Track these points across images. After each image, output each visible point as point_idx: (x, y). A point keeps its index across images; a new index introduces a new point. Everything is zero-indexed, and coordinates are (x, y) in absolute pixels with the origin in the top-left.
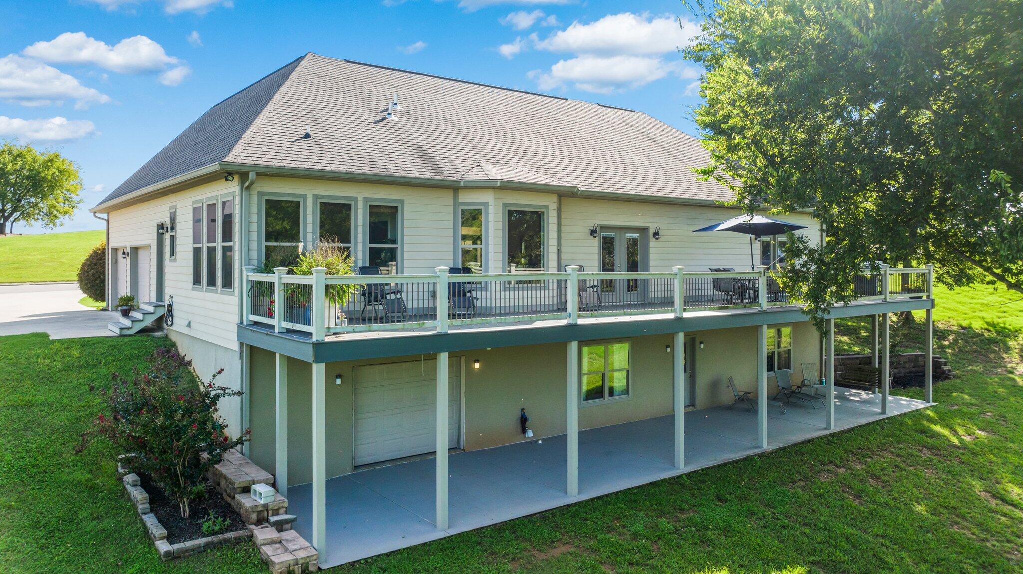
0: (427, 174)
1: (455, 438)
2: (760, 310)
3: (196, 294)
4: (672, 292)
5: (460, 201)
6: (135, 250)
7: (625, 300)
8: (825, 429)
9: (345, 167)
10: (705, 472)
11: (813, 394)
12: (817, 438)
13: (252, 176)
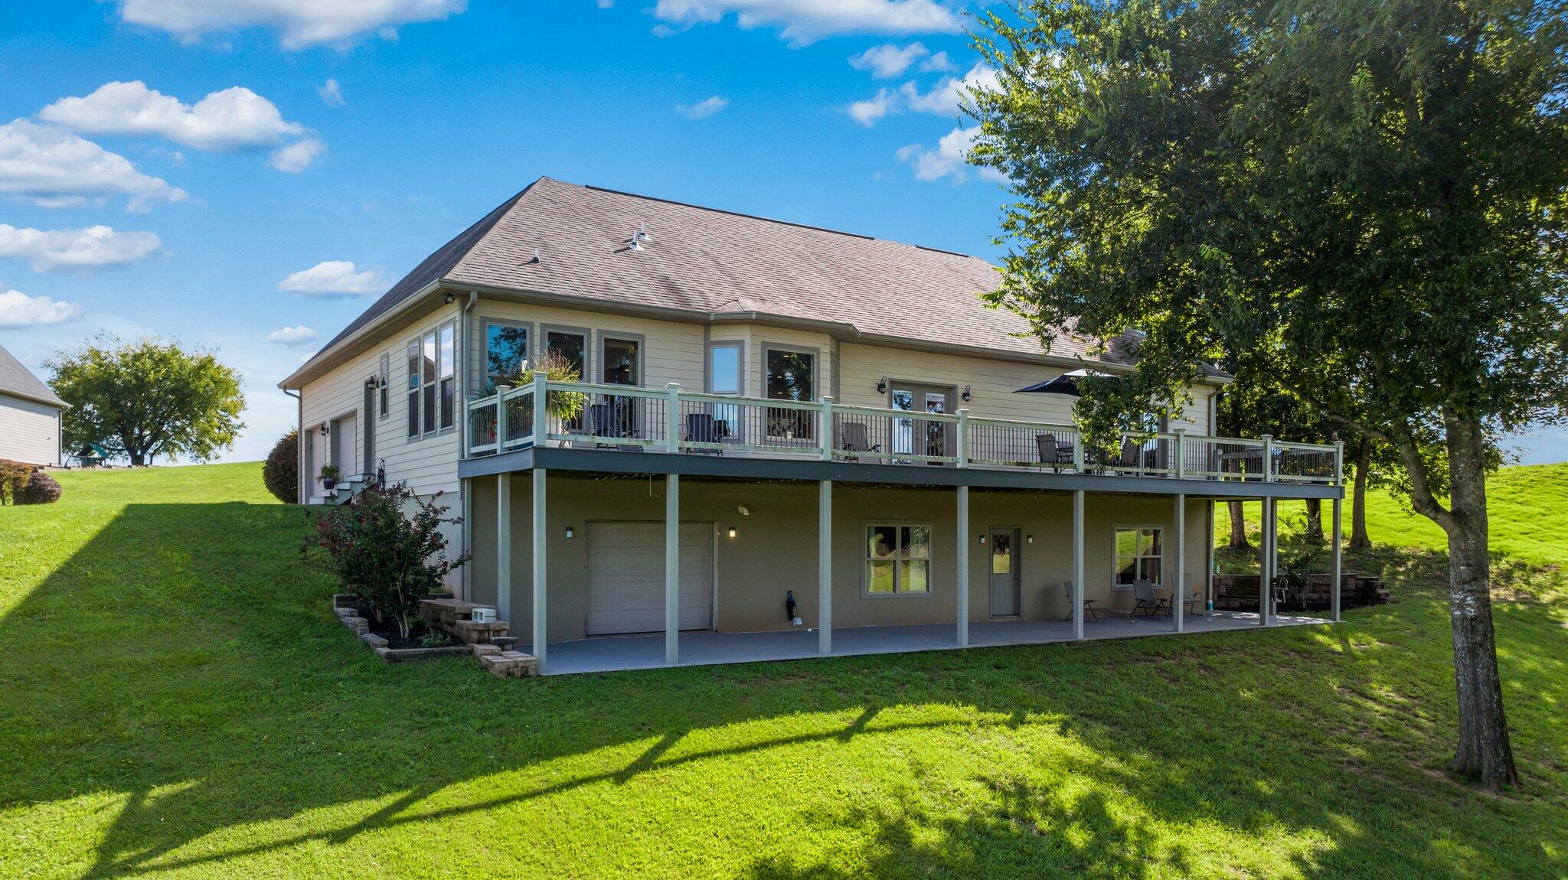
0: (672, 304)
1: (707, 620)
2: (1076, 472)
3: (412, 446)
6: (337, 423)
9: (576, 292)
10: (992, 649)
12: (1154, 636)
13: (474, 296)
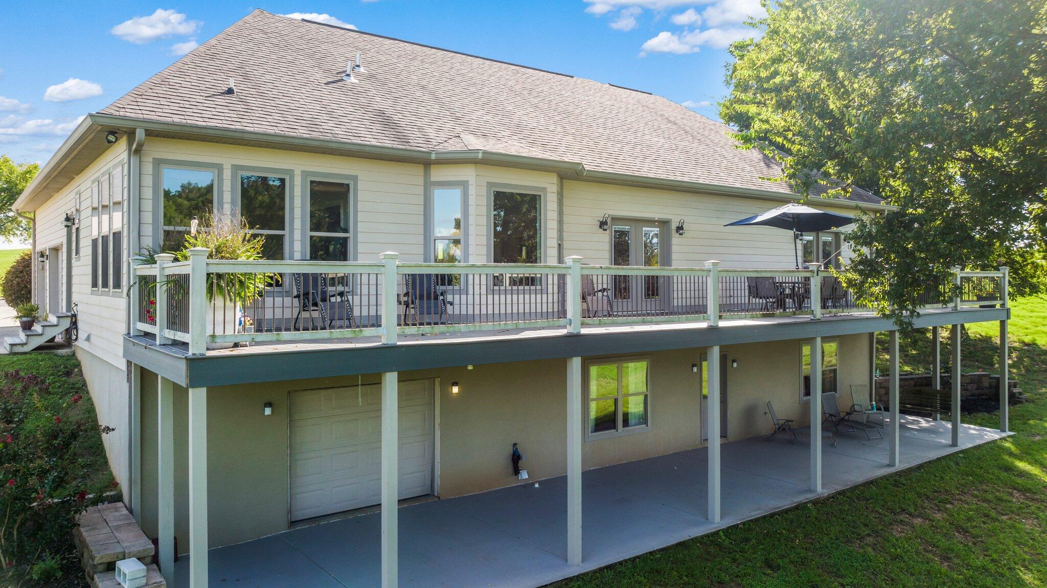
0: (388, 142)
1: (428, 483)
2: (812, 318)
3: (96, 299)
4: (705, 299)
5: (433, 179)
6: (56, 251)
7: (644, 308)
8: (889, 466)
9: (275, 128)
10: (747, 526)
11: (865, 422)
12: (881, 478)
13: (140, 134)
